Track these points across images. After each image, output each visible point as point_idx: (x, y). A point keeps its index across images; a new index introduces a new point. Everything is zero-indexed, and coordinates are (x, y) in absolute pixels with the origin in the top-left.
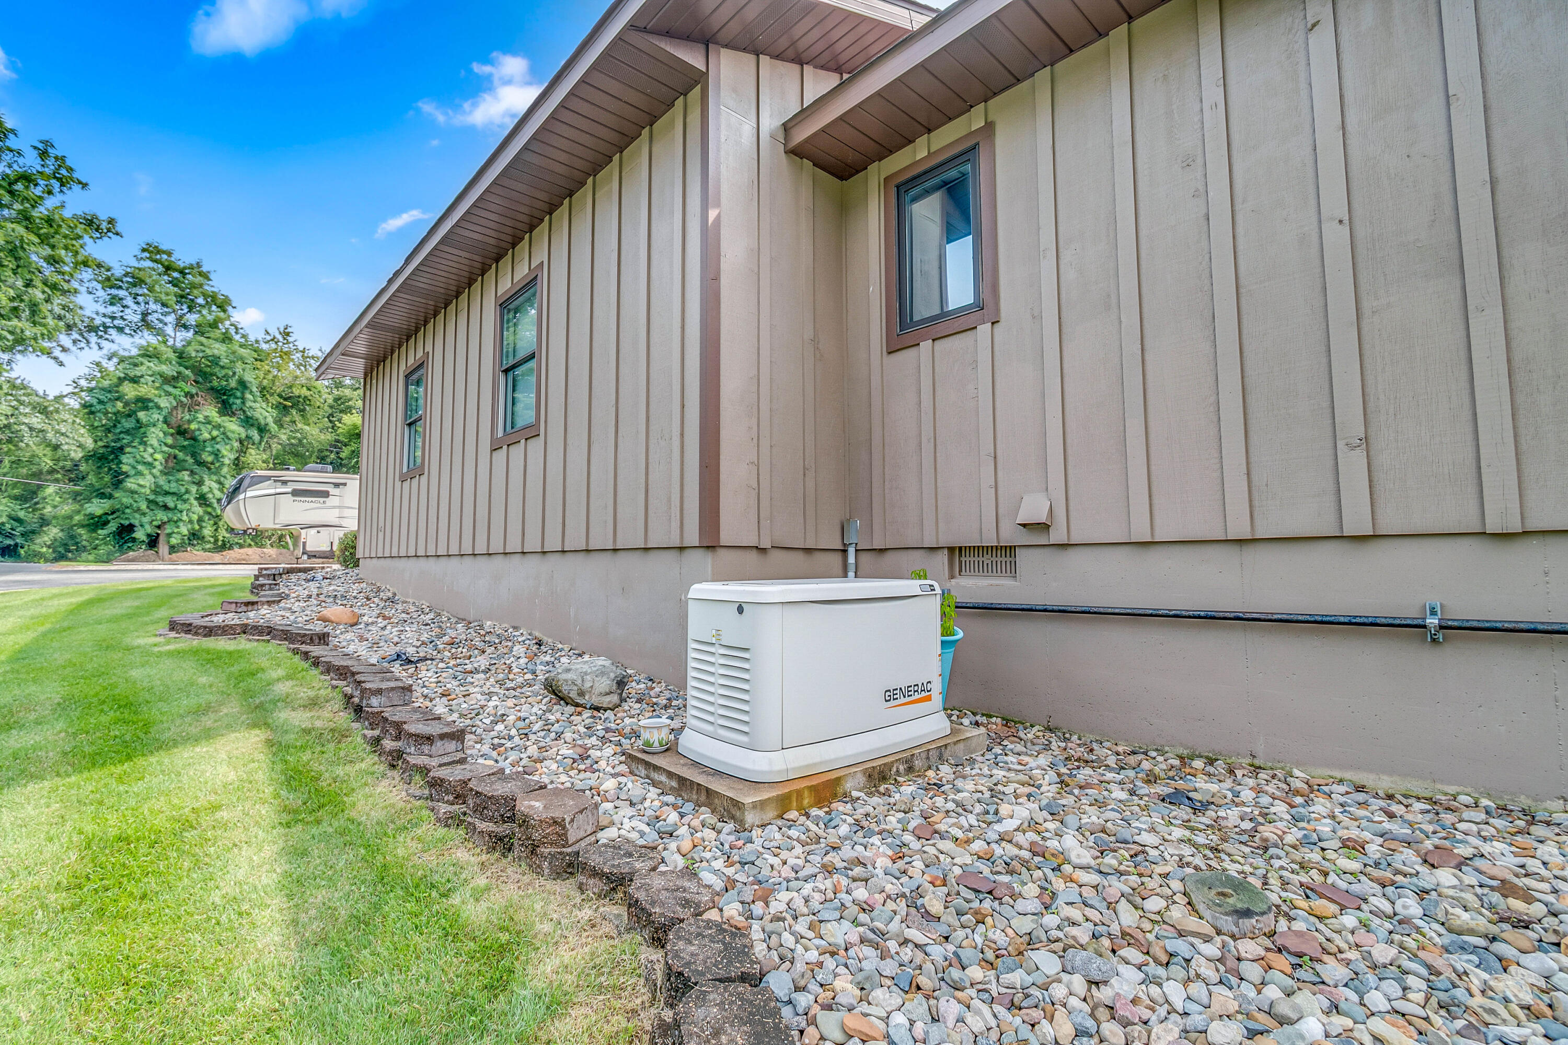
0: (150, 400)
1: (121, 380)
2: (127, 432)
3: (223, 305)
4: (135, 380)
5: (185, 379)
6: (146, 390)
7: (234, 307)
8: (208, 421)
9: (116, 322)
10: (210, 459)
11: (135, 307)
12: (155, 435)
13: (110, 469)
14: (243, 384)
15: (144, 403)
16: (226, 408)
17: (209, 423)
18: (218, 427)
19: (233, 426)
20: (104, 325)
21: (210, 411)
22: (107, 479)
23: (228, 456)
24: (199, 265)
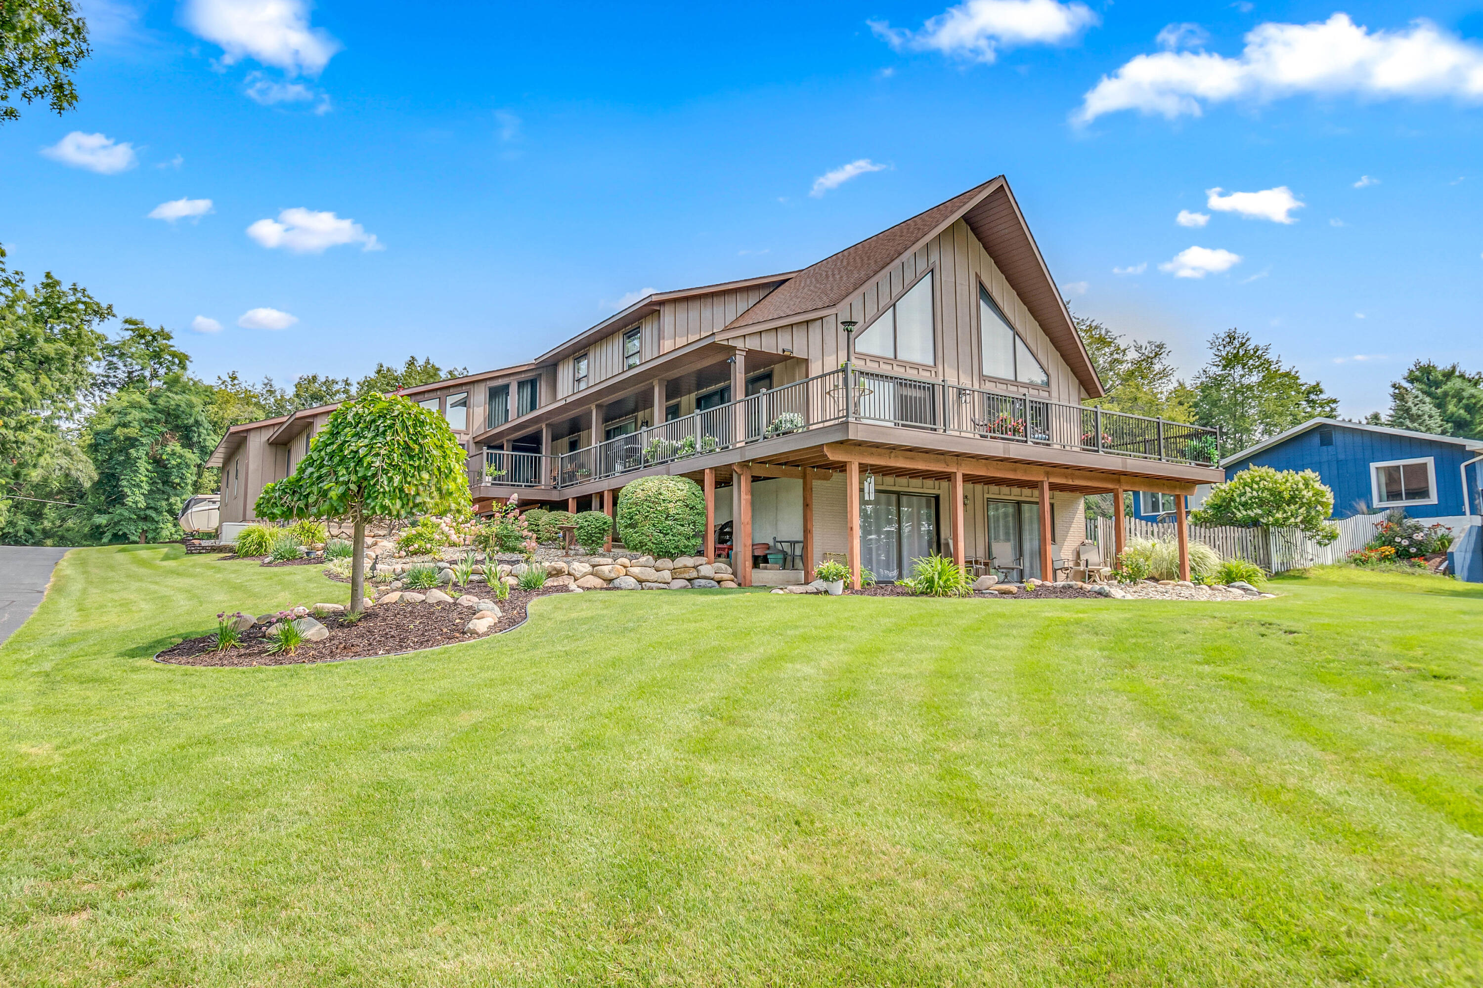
0: (137, 440)
1: (116, 426)
2: (119, 463)
3: (182, 360)
4: (125, 425)
5: (158, 421)
6: (132, 432)
7: (191, 362)
8: (173, 453)
9: (111, 380)
10: (177, 480)
11: (124, 369)
12: (143, 466)
13: (105, 490)
14: (197, 423)
15: (132, 442)
16: (187, 442)
17: (174, 454)
18: (181, 457)
19: (192, 457)
20: (103, 381)
21: (175, 446)
22: (103, 498)
23: (191, 478)
24: (162, 330)
